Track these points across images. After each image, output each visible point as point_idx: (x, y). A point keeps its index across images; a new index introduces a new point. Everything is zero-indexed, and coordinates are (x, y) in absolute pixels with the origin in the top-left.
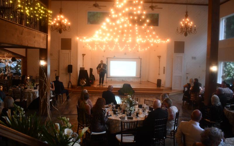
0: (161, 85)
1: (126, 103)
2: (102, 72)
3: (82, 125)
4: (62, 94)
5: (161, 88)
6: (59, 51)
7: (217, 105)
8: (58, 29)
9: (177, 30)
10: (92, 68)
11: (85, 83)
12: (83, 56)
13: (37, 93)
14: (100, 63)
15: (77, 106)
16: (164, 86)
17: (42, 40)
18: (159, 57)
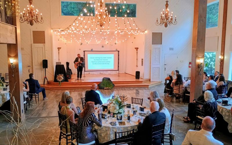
0: (140, 77)
1: (114, 104)
2: (79, 66)
3: (65, 133)
4: (38, 93)
5: (140, 80)
6: (31, 44)
7: (211, 102)
8: (29, 20)
9: (157, 21)
10: (68, 62)
11: (63, 78)
12: (59, 50)
13: (7, 95)
14: (77, 57)
15: (58, 111)
16: (143, 78)
17: (9, 34)
18: (137, 49)
